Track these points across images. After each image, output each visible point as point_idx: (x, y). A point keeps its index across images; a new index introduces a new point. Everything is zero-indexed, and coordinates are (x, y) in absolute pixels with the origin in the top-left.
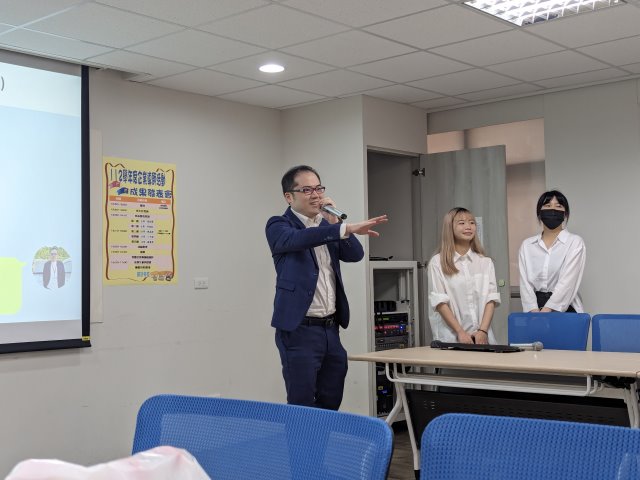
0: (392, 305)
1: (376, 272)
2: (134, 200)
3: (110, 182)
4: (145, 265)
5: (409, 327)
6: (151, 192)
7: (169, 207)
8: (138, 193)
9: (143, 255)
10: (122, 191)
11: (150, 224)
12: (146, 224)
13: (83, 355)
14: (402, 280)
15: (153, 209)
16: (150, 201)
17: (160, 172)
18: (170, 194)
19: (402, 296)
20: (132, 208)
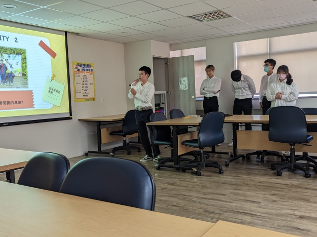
0: (159, 105)
1: (155, 95)
2: (82, 72)
5: (164, 111)
6: (87, 70)
10: (78, 70)
14: (162, 97)
15: (88, 75)
16: (87, 72)
19: (162, 102)
20: (82, 74)
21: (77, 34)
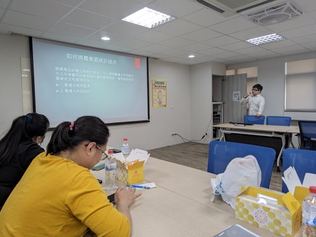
0: (216, 113)
1: (213, 105)
5: (221, 118)
6: (162, 86)
7: (165, 90)
8: (159, 87)
9: (160, 101)
11: (161, 94)
13: (148, 124)
14: (219, 106)
15: (162, 90)
17: (163, 81)
18: (165, 87)
19: (219, 110)
20: (158, 90)
21: (156, 59)
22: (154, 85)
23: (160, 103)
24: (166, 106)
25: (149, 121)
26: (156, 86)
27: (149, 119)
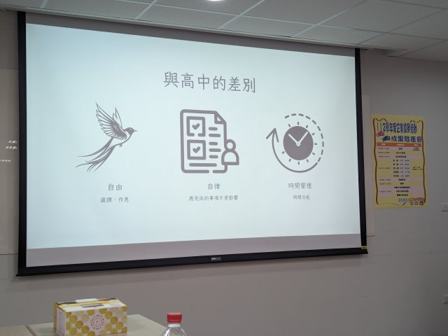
2: (395, 145)
3: (377, 132)
4: (404, 193)
6: (407, 138)
7: (420, 148)
8: (398, 139)
9: (402, 185)
11: (407, 163)
12: (404, 162)
13: (363, 259)
15: (408, 150)
16: (406, 145)
17: (413, 123)
18: (421, 139)
20: (394, 150)
21: (383, 52)
22: (380, 134)
23: (403, 190)
24: (423, 201)
25: (365, 252)
26: (386, 138)
27: (364, 241)
